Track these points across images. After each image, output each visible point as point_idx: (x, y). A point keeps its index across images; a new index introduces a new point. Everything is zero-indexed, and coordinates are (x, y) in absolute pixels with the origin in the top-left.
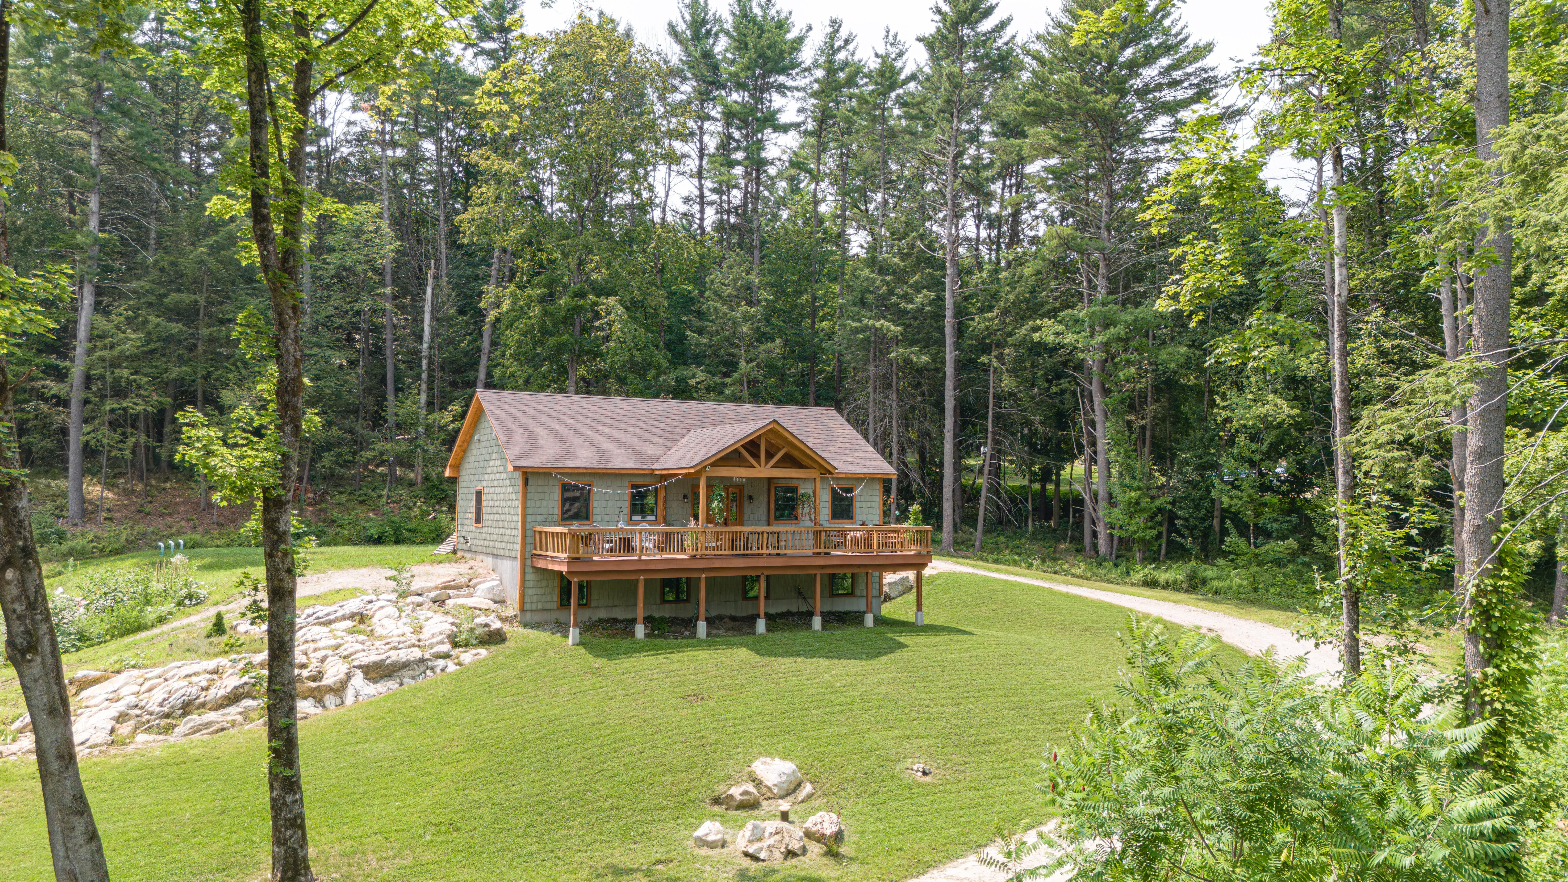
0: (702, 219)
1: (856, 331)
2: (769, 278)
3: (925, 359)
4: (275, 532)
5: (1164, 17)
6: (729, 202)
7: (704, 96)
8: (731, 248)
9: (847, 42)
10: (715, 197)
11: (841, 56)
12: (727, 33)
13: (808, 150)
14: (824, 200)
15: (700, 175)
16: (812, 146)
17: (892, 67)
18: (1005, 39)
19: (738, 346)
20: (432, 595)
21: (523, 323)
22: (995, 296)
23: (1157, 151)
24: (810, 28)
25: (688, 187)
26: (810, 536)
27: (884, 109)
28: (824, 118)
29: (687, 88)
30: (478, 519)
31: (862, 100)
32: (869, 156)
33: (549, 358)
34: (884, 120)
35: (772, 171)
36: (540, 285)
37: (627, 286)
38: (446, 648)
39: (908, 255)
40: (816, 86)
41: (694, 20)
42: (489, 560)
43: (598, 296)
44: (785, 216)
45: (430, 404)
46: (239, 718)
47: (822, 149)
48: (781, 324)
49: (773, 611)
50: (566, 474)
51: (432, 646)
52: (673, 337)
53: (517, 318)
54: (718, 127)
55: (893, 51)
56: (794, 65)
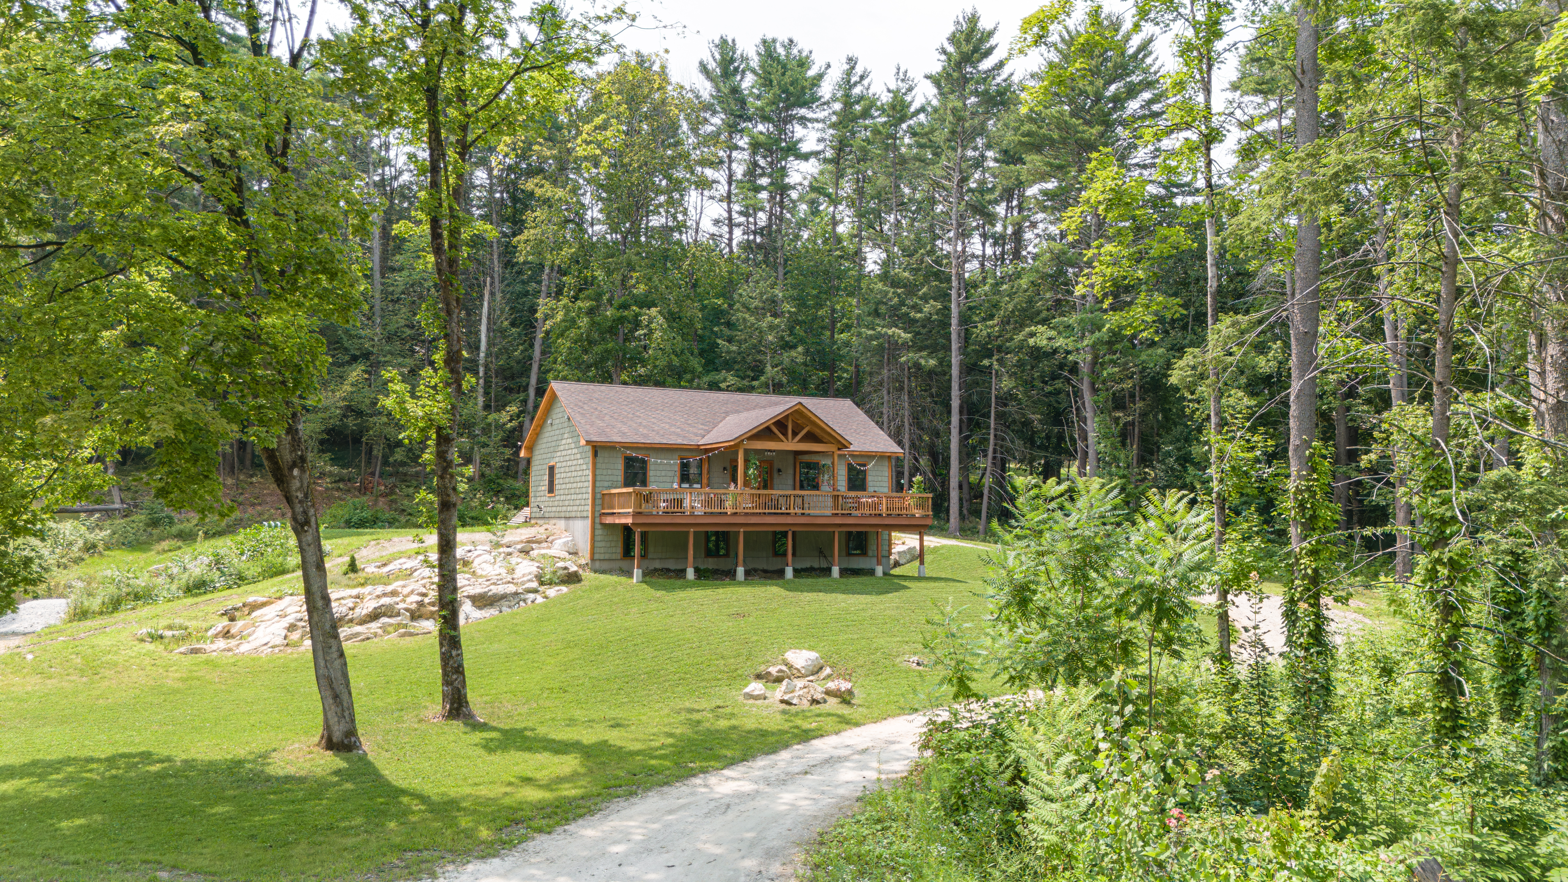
0: (730, 239)
1: (871, 338)
2: (791, 292)
3: (932, 362)
4: (445, 460)
5: (1145, 56)
6: (755, 224)
7: (733, 129)
8: (757, 265)
9: (862, 78)
10: (742, 219)
11: (857, 90)
12: (754, 71)
13: (827, 176)
14: (842, 221)
15: (728, 198)
16: (831, 172)
17: (902, 101)
18: (1004, 75)
19: (765, 353)
20: (519, 546)
21: (573, 333)
22: (996, 306)
23: (1141, 174)
24: (829, 66)
25: (717, 210)
26: (830, 500)
27: (895, 139)
28: (841, 146)
29: (717, 120)
30: (551, 490)
31: (876, 132)
32: (882, 181)
33: (596, 364)
34: (896, 148)
35: (794, 195)
36: (588, 298)
37: (663, 299)
38: (534, 585)
39: (918, 270)
40: (834, 118)
41: (723, 59)
42: (562, 523)
43: (641, 308)
44: (806, 236)
45: (487, 407)
46: (380, 631)
47: (839, 175)
48: (802, 333)
49: (799, 567)
50: (627, 448)
51: (523, 583)
52: (705, 346)
53: (567, 329)
54: (746, 155)
55: (903, 87)
56: (815, 99)
